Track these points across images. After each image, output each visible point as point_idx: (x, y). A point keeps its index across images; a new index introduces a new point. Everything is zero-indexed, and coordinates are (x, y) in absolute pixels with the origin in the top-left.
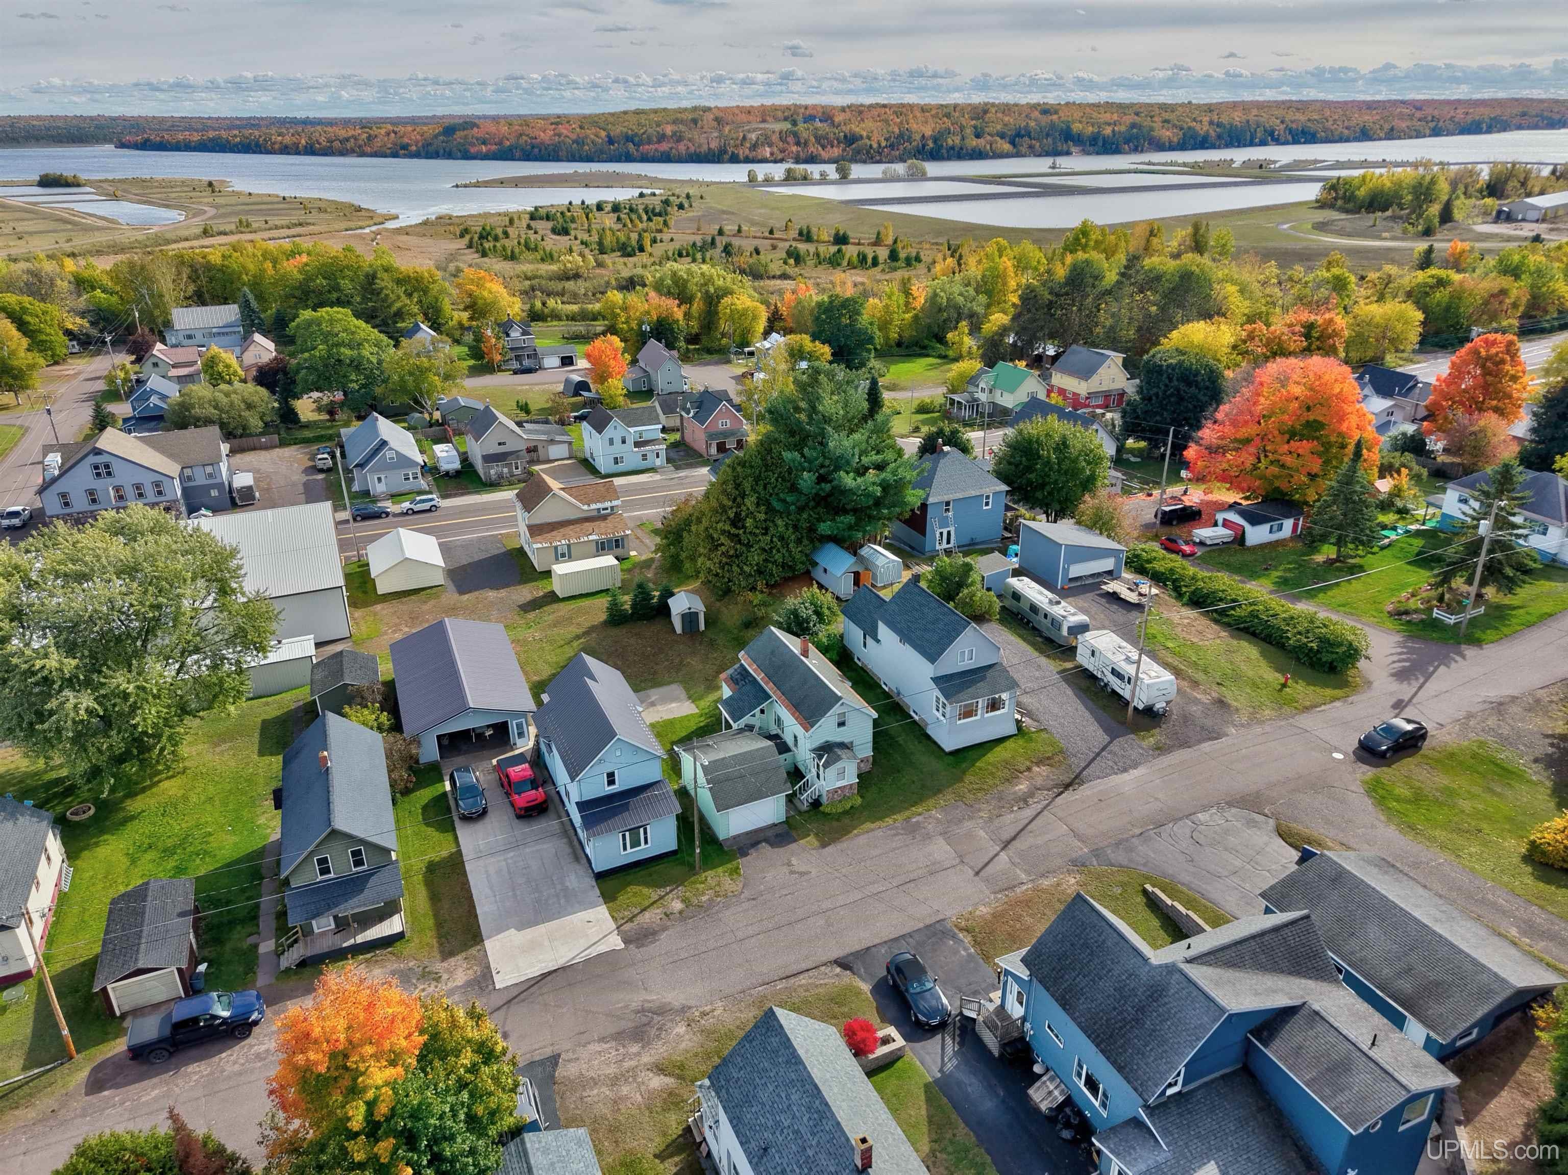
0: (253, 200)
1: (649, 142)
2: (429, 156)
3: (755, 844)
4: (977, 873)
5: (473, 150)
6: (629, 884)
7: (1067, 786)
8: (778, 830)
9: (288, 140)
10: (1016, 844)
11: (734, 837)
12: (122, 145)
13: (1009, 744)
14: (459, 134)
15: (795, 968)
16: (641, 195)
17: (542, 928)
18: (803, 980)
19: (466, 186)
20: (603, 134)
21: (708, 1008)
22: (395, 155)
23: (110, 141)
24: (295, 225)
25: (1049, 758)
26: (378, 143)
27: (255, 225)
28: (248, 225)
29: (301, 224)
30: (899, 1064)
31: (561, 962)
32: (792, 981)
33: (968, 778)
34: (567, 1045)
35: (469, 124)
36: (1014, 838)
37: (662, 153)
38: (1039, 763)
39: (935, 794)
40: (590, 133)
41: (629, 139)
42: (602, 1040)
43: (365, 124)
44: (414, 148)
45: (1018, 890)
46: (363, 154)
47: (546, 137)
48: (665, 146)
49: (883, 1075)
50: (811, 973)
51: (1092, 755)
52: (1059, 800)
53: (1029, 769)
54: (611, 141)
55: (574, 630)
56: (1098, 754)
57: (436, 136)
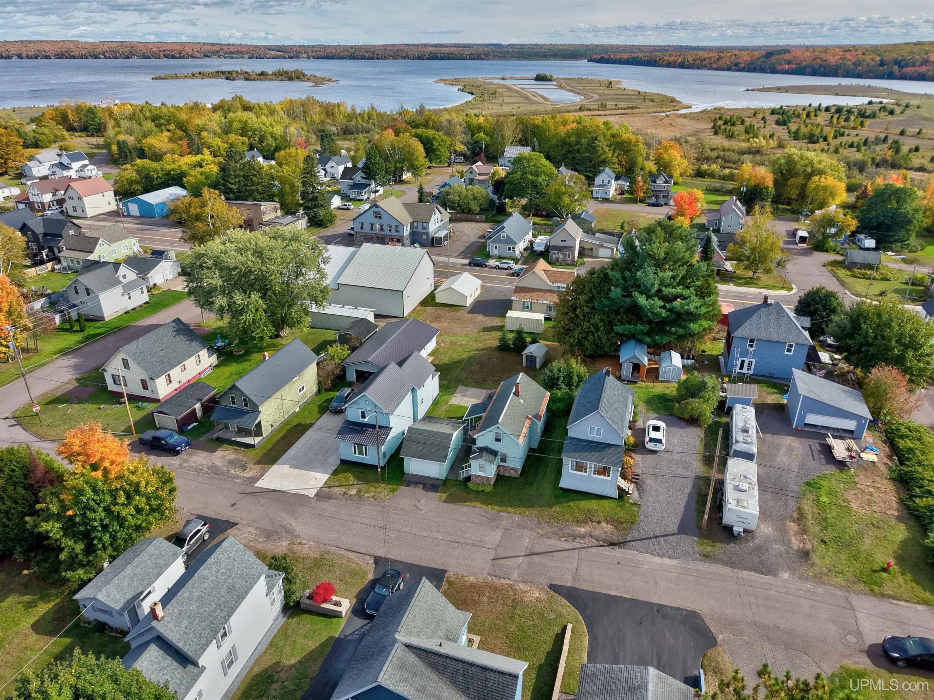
0: (624, 92)
1: (914, 65)
2: (748, 71)
3: (417, 483)
4: (494, 559)
5: (779, 68)
6: (349, 471)
7: (612, 544)
8: (436, 483)
9: (672, 59)
10: (536, 558)
11: (413, 475)
12: (591, 60)
13: (605, 502)
14: (775, 57)
15: (356, 548)
16: (870, 103)
17: (298, 471)
18: (352, 556)
19: (753, 90)
20: (878, 59)
21: (304, 542)
22: (729, 69)
23: (585, 58)
24: (629, 108)
25: (619, 523)
26: (722, 62)
27: (608, 107)
28: (605, 106)
29: (632, 108)
30: (334, 620)
31: (285, 489)
32: (348, 553)
33: (557, 508)
34: (244, 522)
35: (785, 50)
36: (538, 554)
37: (919, 74)
38: (608, 522)
39: (529, 507)
40: (868, 58)
41: (897, 62)
42: (257, 528)
43: (721, 50)
44: (742, 65)
45: (502, 581)
46: (711, 68)
47: (832, 60)
48: (923, 69)
49: (322, 619)
50: (359, 555)
51: (652, 535)
52: (594, 550)
53: (599, 522)
54: (882, 64)
55: (481, 346)
56: (656, 537)
57: (759, 58)
